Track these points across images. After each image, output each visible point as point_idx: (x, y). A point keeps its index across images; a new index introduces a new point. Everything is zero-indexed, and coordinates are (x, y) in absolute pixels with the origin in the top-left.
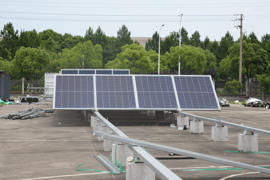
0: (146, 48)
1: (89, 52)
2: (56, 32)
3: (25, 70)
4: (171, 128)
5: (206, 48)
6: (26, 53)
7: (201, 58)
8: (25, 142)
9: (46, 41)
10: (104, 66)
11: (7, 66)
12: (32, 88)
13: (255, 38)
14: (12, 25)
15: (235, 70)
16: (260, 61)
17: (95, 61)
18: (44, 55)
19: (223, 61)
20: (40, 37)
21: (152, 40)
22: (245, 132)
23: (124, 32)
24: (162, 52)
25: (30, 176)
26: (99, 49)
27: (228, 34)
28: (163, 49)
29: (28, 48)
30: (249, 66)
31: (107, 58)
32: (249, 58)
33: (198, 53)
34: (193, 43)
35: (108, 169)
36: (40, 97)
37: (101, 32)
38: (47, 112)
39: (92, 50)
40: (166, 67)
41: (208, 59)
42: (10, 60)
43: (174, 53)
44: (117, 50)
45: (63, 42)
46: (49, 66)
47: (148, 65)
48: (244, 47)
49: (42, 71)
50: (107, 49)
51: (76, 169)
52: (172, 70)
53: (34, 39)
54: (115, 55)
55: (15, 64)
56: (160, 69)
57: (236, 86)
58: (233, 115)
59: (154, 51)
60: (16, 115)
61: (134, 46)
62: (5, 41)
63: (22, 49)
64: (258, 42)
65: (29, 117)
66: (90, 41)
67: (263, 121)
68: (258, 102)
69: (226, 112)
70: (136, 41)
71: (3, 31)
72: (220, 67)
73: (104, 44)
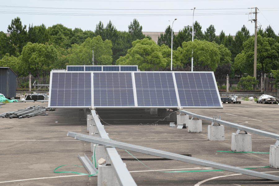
0: (158, 43)
1: (99, 47)
2: (66, 27)
3: (33, 66)
4: (170, 127)
5: (222, 42)
6: (33, 49)
7: (214, 53)
8: (13, 142)
9: (56, 36)
10: (115, 62)
11: (14, 62)
12: (38, 85)
13: (272, 32)
14: (20, 20)
15: (249, 65)
16: (276, 56)
17: (105, 57)
18: (52, 51)
19: (238, 56)
20: (49, 33)
21: (165, 35)
22: (238, 131)
23: (136, 27)
24: (175, 47)
25: (3, 179)
26: (109, 44)
27: (244, 28)
28: (176, 44)
29: (35, 44)
30: (264, 61)
31: (118, 53)
32: (264, 53)
33: (211, 48)
34: (206, 37)
35: (87, 171)
36: (46, 95)
37: (112, 26)
38: (48, 110)
39: (101, 45)
40: (179, 63)
41: (222, 54)
42: (18, 56)
43: (187, 48)
44: (128, 45)
45: (73, 37)
46: (58, 62)
47: (160, 60)
48: (259, 41)
49: (50, 67)
50: (118, 44)
51: (54, 171)
52: (185, 66)
53: (43, 34)
54: (126, 50)
55: (22, 60)
56: (173, 65)
57: (251, 82)
58: (241, 113)
59: (167, 46)
60: (13, 114)
61: (145, 41)
62: (13, 37)
63: (29, 45)
64: (275, 36)
65: (27, 115)
66: (99, 36)
67: (269, 118)
68: (270, 99)
69: (234, 109)
70: (148, 36)
71: (10, 26)
72: (235, 62)
73: (115, 39)
